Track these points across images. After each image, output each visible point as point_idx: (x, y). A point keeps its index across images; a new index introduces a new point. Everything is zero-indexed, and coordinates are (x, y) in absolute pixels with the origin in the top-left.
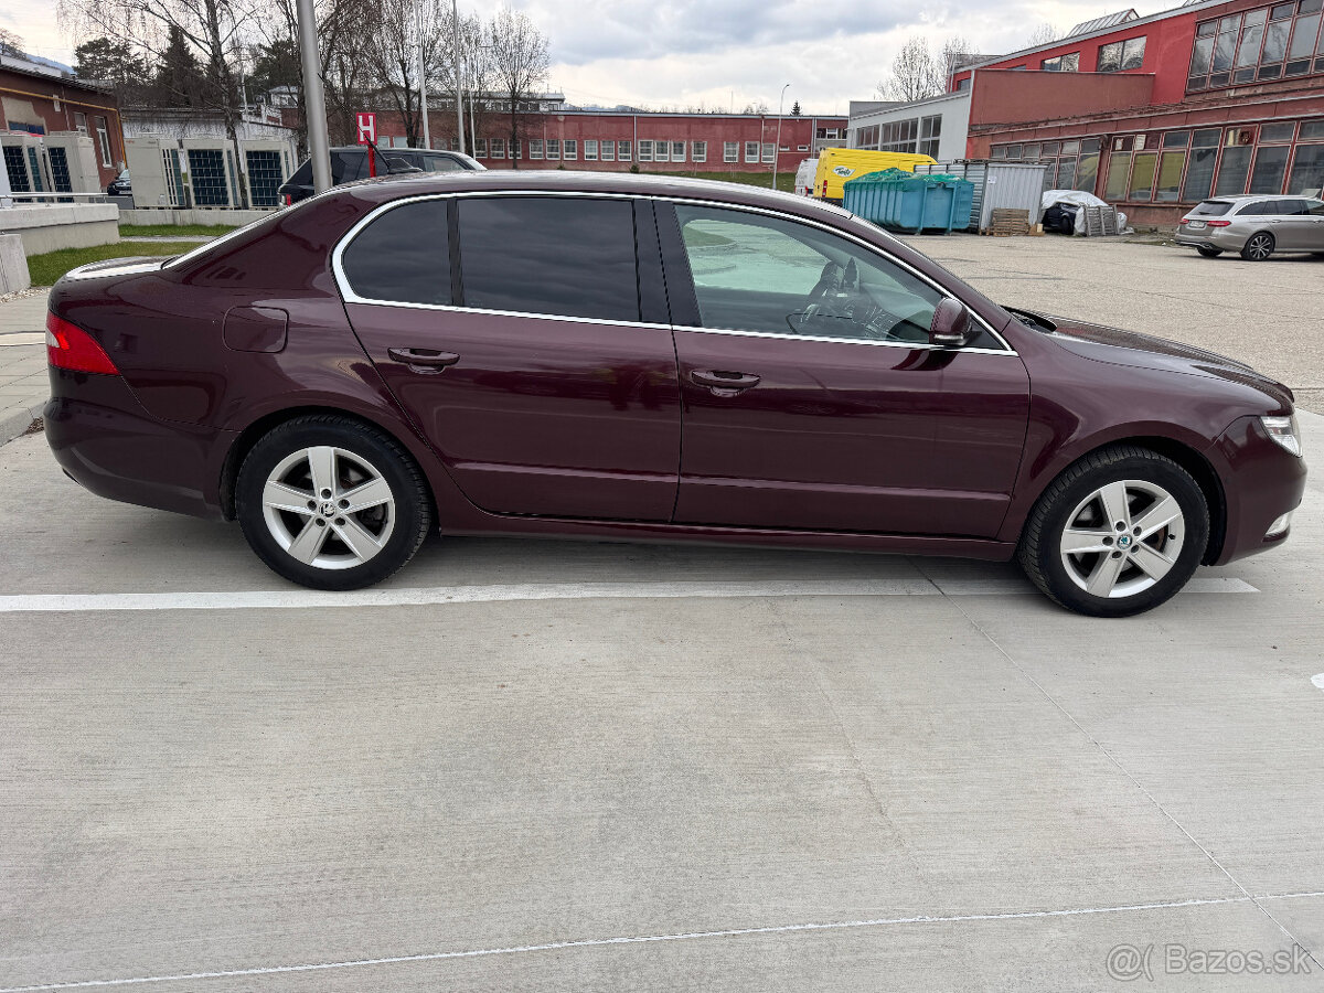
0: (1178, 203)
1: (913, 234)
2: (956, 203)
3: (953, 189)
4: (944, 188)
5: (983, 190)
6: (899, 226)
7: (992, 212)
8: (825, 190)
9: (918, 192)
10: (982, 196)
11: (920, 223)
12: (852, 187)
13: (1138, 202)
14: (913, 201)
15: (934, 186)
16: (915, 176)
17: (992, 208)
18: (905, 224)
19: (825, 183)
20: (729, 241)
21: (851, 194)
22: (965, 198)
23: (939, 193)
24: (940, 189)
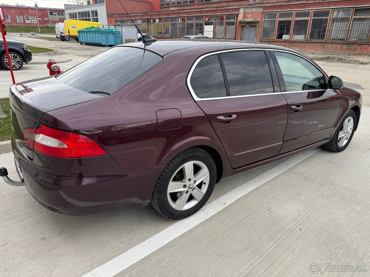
0: (170, 37)
1: (106, 47)
2: (116, 37)
3: (114, 33)
4: (112, 33)
5: (122, 33)
6: (101, 44)
7: (126, 40)
8: (69, 33)
9: (105, 34)
10: (122, 35)
11: (107, 43)
12: (80, 32)
13: (160, 37)
14: (104, 37)
15: (109, 32)
16: (103, 29)
17: (125, 38)
18: (103, 44)
19: (69, 31)
20: (53, 50)
21: (81, 34)
22: (118, 36)
23: (111, 34)
24: (111, 33)
